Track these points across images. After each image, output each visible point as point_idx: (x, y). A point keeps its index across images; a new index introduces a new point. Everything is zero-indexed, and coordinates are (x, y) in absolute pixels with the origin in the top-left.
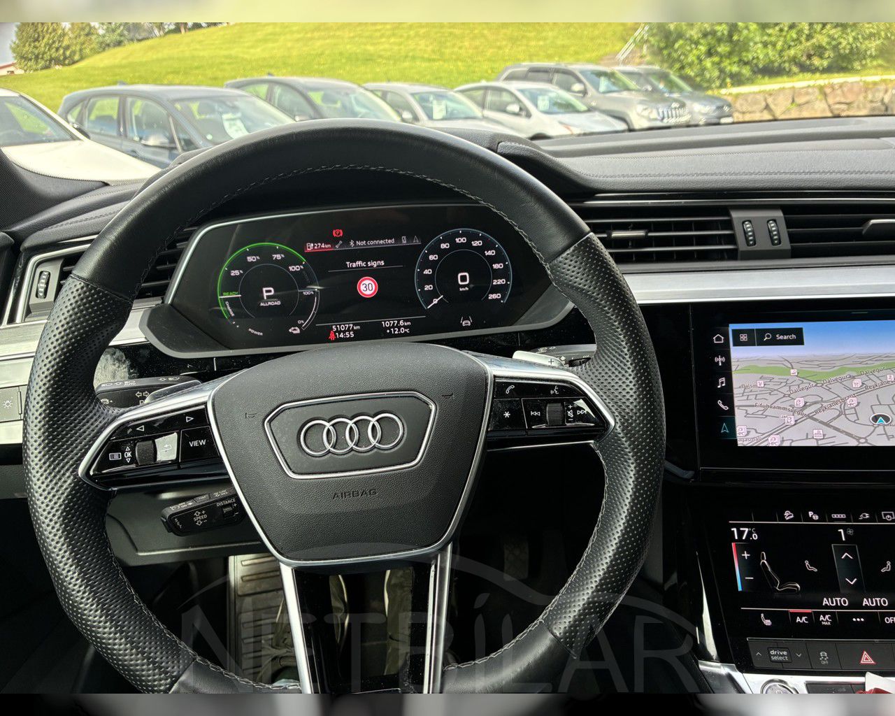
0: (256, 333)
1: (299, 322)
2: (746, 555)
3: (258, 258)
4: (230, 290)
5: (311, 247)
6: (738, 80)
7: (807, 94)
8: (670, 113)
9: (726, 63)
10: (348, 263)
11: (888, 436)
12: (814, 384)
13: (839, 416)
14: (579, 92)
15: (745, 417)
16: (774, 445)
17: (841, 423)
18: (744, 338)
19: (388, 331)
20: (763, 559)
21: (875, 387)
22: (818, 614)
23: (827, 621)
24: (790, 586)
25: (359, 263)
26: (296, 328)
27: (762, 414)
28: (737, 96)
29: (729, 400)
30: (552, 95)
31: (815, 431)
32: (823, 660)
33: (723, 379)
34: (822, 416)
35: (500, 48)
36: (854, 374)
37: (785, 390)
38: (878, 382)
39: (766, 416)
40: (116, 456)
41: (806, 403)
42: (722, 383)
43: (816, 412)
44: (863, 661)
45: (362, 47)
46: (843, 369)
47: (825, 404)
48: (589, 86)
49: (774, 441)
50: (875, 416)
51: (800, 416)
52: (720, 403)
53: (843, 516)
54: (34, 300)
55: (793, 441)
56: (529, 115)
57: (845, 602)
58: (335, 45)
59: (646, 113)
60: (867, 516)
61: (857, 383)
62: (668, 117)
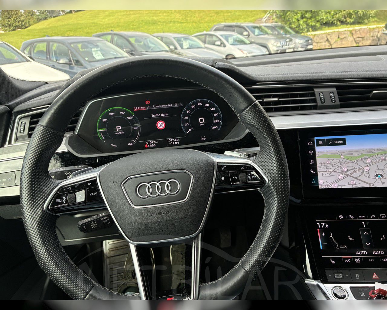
0: (114, 145)
1: (132, 141)
2: (324, 234)
3: (114, 114)
4: (102, 128)
5: (136, 108)
6: (314, 28)
7: (345, 34)
8: (286, 43)
9: (309, 21)
10: (152, 115)
11: (382, 183)
12: (351, 162)
13: (361, 175)
14: (246, 35)
15: (322, 176)
16: (335, 188)
17: (363, 178)
18: (321, 143)
19: (170, 143)
20: (331, 235)
21: (376, 162)
22: (354, 258)
23: (358, 261)
24: (342, 246)
25: (157, 115)
26: (131, 143)
27: (329, 175)
28: (315, 35)
29: (315, 169)
30: (235, 37)
31: (352, 182)
32: (357, 277)
33: (313, 161)
34: (355, 175)
35: (211, 17)
36: (367, 157)
37: (339, 164)
38: (378, 160)
39: (331, 176)
40: (59, 200)
41: (347, 170)
42: (312, 162)
43: (352, 173)
44: (374, 277)
45: (152, 17)
46: (363, 155)
47: (355, 170)
48: (250, 32)
49: (334, 186)
50: (377, 175)
51: (345, 175)
52: (311, 171)
53: (364, 217)
54: (19, 134)
55: (342, 186)
56: (225, 46)
57: (365, 253)
58: (139, 17)
59: (275, 44)
60: (374, 216)
61: (369, 161)
62: (285, 46)
